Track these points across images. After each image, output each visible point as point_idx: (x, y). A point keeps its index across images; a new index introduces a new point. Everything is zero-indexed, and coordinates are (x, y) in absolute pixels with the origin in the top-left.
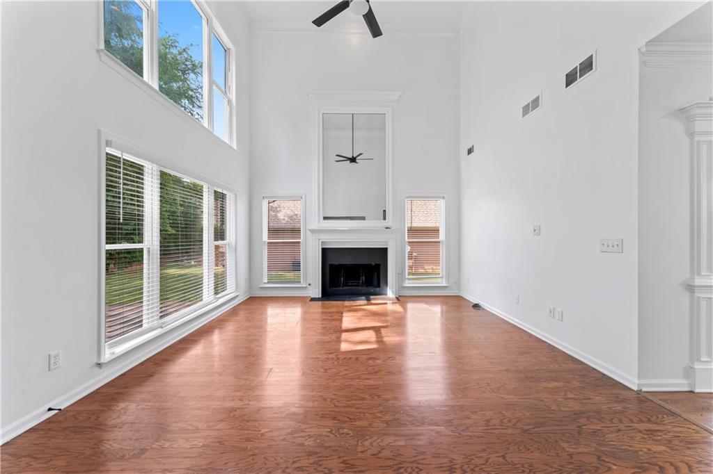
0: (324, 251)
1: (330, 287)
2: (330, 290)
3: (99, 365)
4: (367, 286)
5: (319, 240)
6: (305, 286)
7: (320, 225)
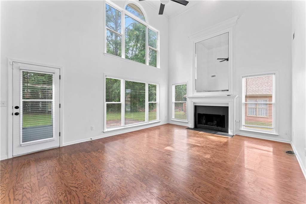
0: (196, 107)
1: (198, 124)
2: (198, 125)
3: (103, 132)
4: (217, 126)
5: (192, 102)
6: (187, 122)
7: (194, 95)
